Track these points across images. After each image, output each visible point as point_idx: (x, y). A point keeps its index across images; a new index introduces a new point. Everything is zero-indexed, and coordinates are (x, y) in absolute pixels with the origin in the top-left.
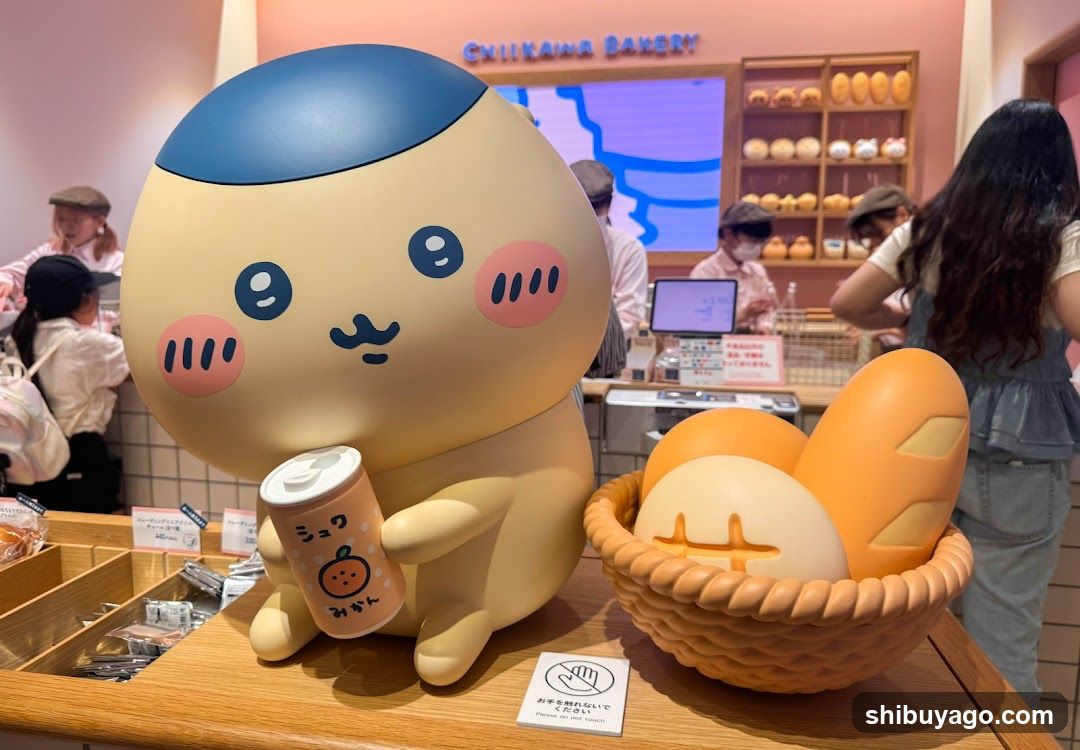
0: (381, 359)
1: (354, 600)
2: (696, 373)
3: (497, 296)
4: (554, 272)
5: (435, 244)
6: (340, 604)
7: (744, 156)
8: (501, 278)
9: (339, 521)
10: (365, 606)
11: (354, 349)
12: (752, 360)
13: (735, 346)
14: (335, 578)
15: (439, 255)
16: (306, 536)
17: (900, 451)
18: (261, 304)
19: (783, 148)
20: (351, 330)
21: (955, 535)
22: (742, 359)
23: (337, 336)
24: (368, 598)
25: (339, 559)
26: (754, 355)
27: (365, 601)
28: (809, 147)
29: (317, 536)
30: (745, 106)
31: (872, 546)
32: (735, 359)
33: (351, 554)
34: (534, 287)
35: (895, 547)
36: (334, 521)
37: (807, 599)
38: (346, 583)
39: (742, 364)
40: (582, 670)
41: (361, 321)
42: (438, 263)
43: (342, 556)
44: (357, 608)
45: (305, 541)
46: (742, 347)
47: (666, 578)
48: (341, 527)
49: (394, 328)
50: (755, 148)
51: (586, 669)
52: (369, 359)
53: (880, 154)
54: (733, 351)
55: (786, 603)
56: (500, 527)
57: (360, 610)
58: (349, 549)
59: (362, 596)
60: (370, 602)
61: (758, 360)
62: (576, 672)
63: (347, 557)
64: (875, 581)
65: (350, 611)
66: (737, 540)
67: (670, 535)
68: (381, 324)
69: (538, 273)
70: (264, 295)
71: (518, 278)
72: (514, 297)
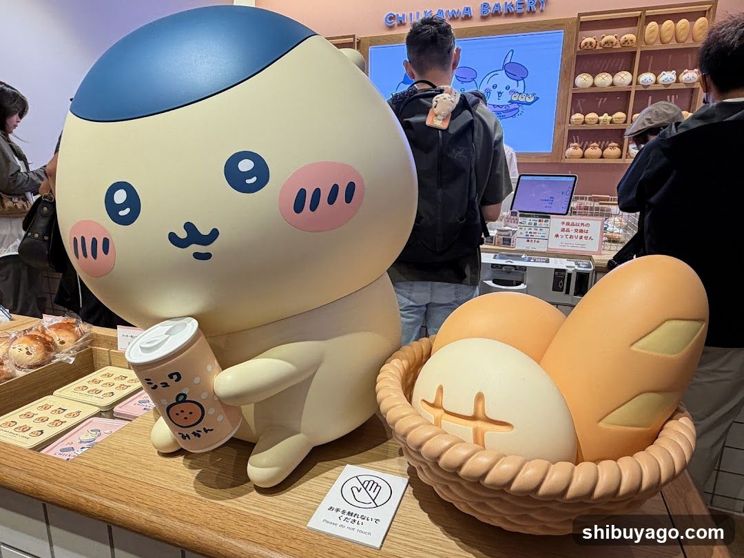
0: (207, 256)
1: (195, 429)
2: (528, 241)
3: (299, 207)
4: (351, 188)
5: (246, 165)
6: (185, 432)
7: (575, 86)
8: (302, 193)
9: (175, 377)
10: (202, 433)
11: (186, 249)
12: (580, 234)
13: (568, 224)
14: (177, 414)
15: (249, 174)
16: (153, 386)
17: (634, 348)
18: (122, 213)
19: (604, 80)
20: (183, 234)
21: (681, 420)
22: (572, 233)
23: (173, 238)
24: (204, 429)
25: (178, 402)
26: (581, 231)
27: (203, 431)
28: (624, 78)
29: (160, 386)
30: (578, 49)
31: (601, 424)
32: (567, 233)
33: (187, 399)
34: (332, 198)
35: (624, 428)
36: (171, 376)
37: (527, 477)
38: (186, 418)
39: (571, 237)
40: (371, 483)
41: (189, 227)
42: (248, 181)
43: (180, 400)
44: (197, 434)
45: (152, 388)
46: (573, 225)
47: (418, 441)
48: (177, 381)
49: (215, 233)
50: (584, 80)
51: (374, 482)
52: (198, 256)
53: (677, 81)
54: (566, 227)
55: (506, 479)
56: (312, 379)
57: (199, 436)
58: (185, 396)
59: (200, 427)
60: (206, 431)
61: (584, 235)
62: (365, 486)
63: (184, 401)
64: (591, 465)
65: (192, 436)
66: (480, 414)
67: (432, 401)
68: (204, 230)
69: (335, 189)
70: (122, 206)
71: (317, 192)
72: (314, 207)
